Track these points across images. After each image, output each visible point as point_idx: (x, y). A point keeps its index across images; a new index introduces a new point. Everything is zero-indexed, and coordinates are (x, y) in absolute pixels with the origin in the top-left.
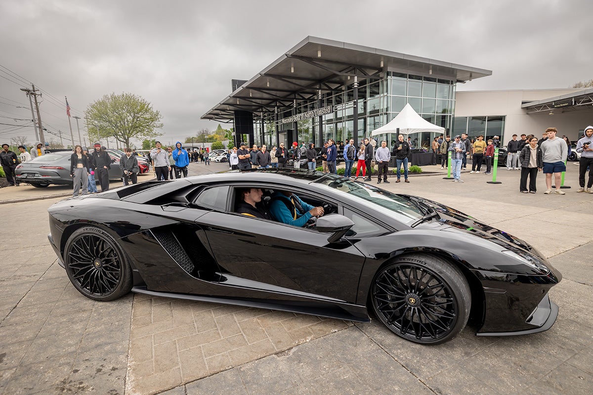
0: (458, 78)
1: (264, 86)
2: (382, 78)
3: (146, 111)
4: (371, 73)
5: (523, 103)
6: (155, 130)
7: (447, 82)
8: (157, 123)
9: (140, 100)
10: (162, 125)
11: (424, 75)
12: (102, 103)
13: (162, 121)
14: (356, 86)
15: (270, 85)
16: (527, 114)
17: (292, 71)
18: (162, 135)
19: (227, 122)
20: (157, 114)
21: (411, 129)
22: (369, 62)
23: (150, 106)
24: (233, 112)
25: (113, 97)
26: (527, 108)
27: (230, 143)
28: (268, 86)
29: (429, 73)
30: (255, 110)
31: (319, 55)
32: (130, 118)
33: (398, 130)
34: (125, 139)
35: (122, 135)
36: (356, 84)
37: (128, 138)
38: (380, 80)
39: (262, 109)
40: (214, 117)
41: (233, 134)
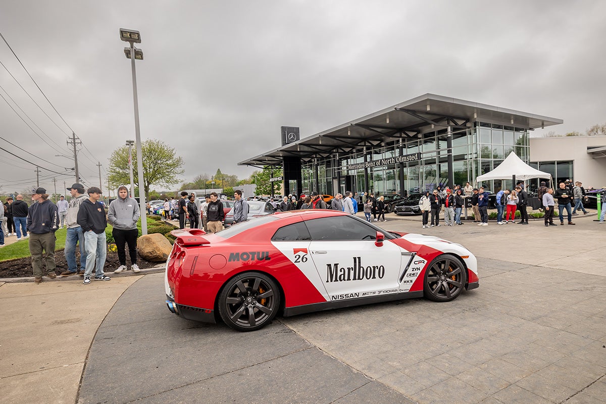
0: (530, 126)
1: (344, 135)
2: (469, 128)
4: (460, 122)
5: (588, 149)
7: (522, 130)
8: (178, 169)
11: (504, 124)
14: (450, 136)
15: (351, 133)
16: (594, 158)
17: (388, 122)
21: (527, 175)
22: (459, 113)
24: (282, 158)
26: (593, 153)
28: (349, 134)
29: (510, 122)
30: (305, 156)
31: (428, 109)
33: (514, 176)
36: (450, 133)
38: (467, 130)
39: (316, 156)
40: (255, 163)
41: (271, 180)
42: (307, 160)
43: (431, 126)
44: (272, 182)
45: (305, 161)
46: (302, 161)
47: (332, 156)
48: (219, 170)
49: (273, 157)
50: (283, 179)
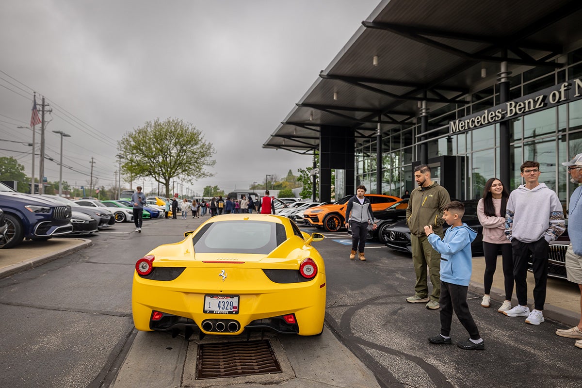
3: (196, 143)
9: (190, 128)
10: (214, 163)
12: (141, 132)
13: (214, 157)
18: (211, 175)
19: (304, 153)
23: (200, 136)
25: (157, 124)
32: (174, 152)
34: (165, 178)
35: (163, 174)
37: (169, 178)
40: (283, 144)
41: (312, 172)
44: (314, 176)
46: (356, 135)
48: (290, 171)
49: (302, 125)
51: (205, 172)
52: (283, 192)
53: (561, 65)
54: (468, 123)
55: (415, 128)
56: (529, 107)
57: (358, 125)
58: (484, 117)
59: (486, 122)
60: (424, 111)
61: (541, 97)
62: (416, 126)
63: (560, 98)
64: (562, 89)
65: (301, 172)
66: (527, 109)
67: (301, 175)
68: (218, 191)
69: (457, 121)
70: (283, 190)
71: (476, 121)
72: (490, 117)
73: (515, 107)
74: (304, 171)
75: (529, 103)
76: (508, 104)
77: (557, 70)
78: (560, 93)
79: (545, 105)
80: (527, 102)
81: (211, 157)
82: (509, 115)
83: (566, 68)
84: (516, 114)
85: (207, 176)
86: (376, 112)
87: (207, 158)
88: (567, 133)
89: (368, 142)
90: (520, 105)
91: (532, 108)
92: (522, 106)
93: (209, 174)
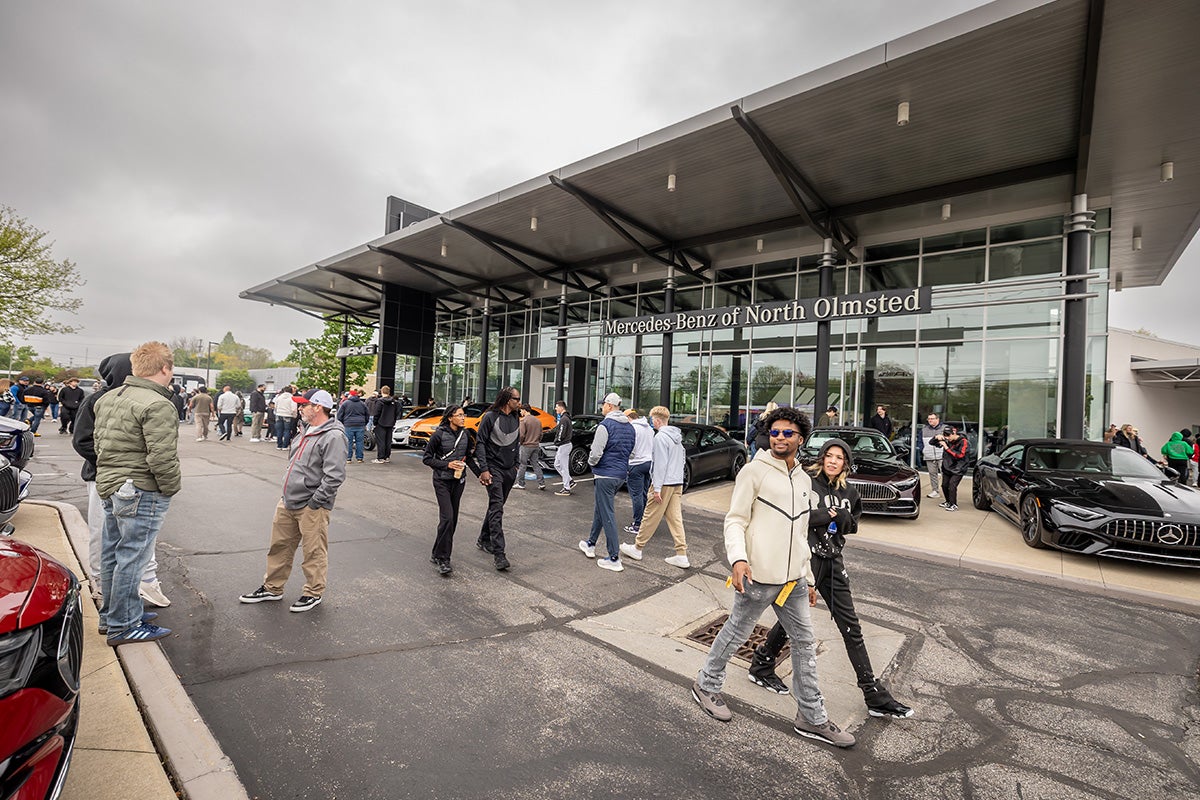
3: (24, 254)
5: (1133, 360)
6: (46, 315)
8: (56, 295)
10: (76, 304)
13: (77, 292)
16: (1138, 384)
18: (68, 330)
19: (325, 318)
20: (67, 268)
23: (41, 244)
26: (1137, 372)
27: (302, 375)
39: (488, 291)
40: (294, 298)
41: (341, 352)
42: (453, 306)
43: (940, 208)
44: (344, 359)
45: (447, 309)
46: (438, 306)
47: (529, 302)
48: (229, 334)
49: (354, 277)
50: (375, 352)
51: (51, 323)
52: (230, 375)
53: (708, 281)
54: (629, 327)
55: (529, 313)
56: (701, 324)
57: (448, 292)
58: (650, 324)
59: (652, 330)
60: (563, 297)
61: (714, 316)
62: (531, 310)
63: (732, 321)
64: (735, 313)
65: (297, 345)
66: (698, 326)
67: (295, 352)
68: (34, 358)
69: (615, 322)
70: (229, 371)
71: (640, 326)
72: (656, 325)
73: (686, 320)
74: (302, 344)
75: (701, 319)
76: (679, 315)
77: (704, 285)
78: (732, 316)
79: (716, 325)
80: (699, 318)
81: (68, 290)
82: (678, 327)
83: (713, 284)
84: (686, 326)
85: (56, 330)
86: (485, 283)
87: (56, 293)
88: (711, 351)
89: (448, 318)
90: (691, 320)
91: (704, 325)
92: (694, 320)
93: (59, 327)
